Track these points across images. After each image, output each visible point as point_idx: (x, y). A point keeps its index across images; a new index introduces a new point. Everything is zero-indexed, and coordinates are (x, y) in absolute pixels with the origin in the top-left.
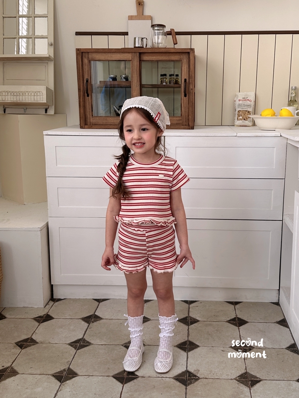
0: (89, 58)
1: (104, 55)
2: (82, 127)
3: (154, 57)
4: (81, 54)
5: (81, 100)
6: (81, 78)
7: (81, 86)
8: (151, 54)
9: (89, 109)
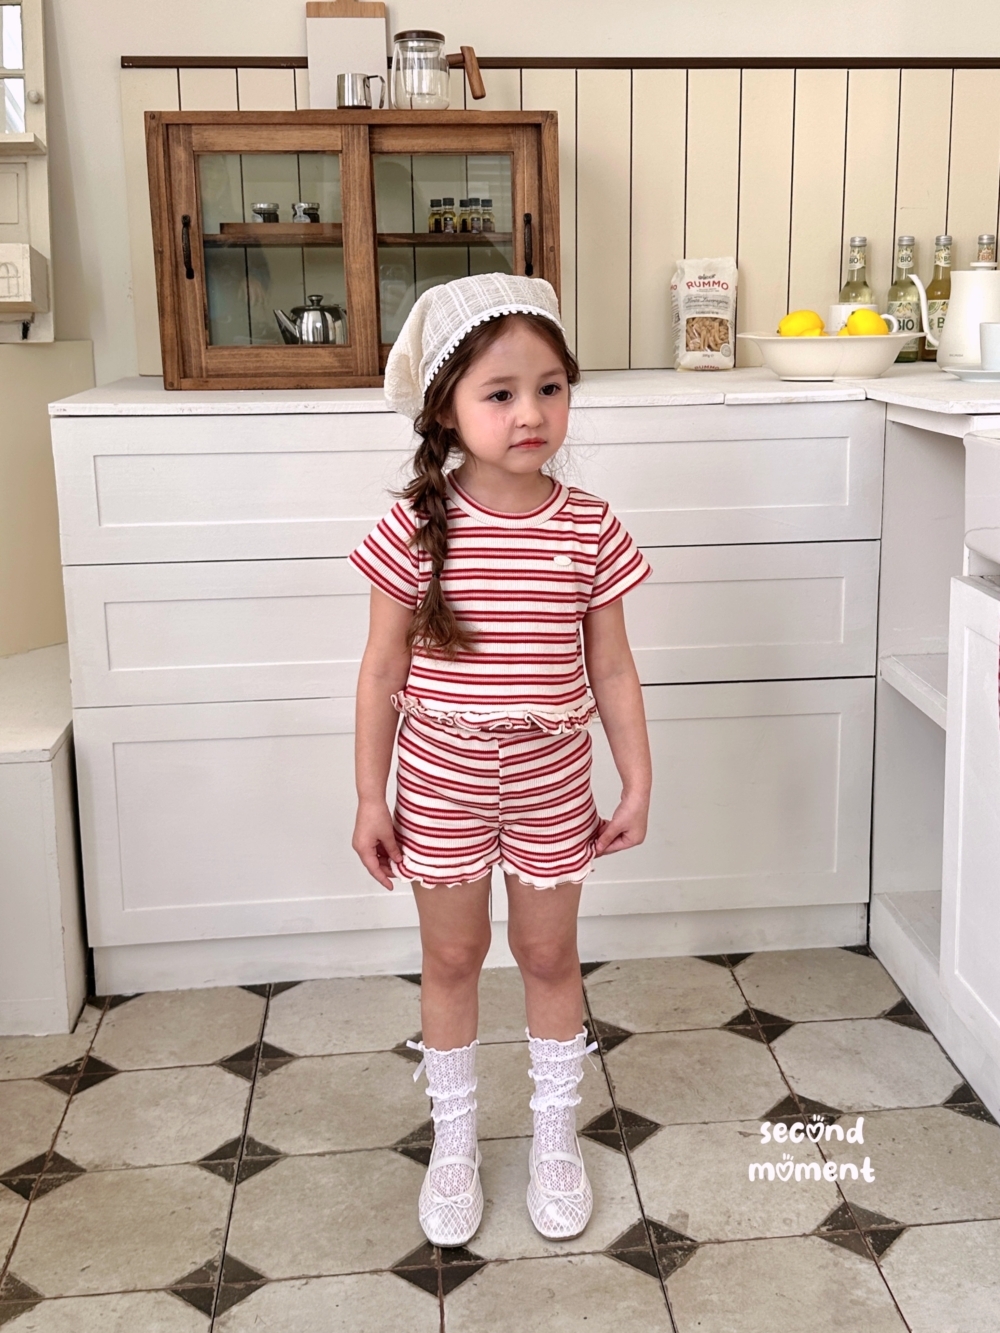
0: (190, 143)
1: (244, 131)
2: (172, 384)
3: (420, 141)
4: (164, 130)
5: (167, 291)
6: (165, 215)
7: (166, 243)
8: (409, 131)
9: (197, 321)
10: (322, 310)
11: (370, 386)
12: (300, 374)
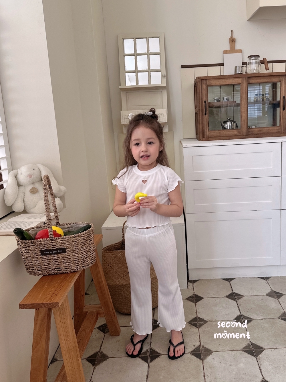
0: (207, 84)
1: (219, 80)
2: (201, 140)
3: (259, 80)
4: (201, 81)
5: (200, 118)
6: (201, 101)
7: (201, 107)
8: (256, 78)
9: (207, 125)
10: (231, 121)
11: (246, 138)
12: (229, 136)
